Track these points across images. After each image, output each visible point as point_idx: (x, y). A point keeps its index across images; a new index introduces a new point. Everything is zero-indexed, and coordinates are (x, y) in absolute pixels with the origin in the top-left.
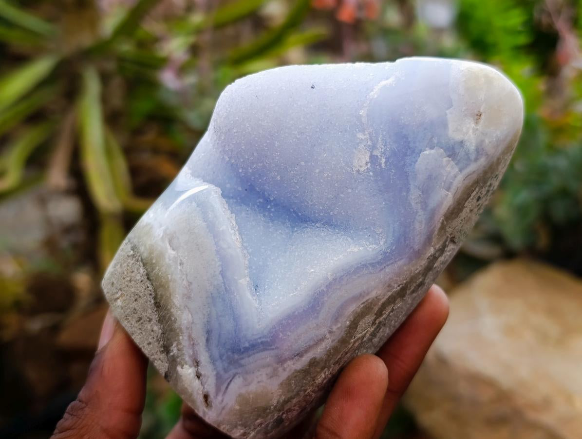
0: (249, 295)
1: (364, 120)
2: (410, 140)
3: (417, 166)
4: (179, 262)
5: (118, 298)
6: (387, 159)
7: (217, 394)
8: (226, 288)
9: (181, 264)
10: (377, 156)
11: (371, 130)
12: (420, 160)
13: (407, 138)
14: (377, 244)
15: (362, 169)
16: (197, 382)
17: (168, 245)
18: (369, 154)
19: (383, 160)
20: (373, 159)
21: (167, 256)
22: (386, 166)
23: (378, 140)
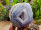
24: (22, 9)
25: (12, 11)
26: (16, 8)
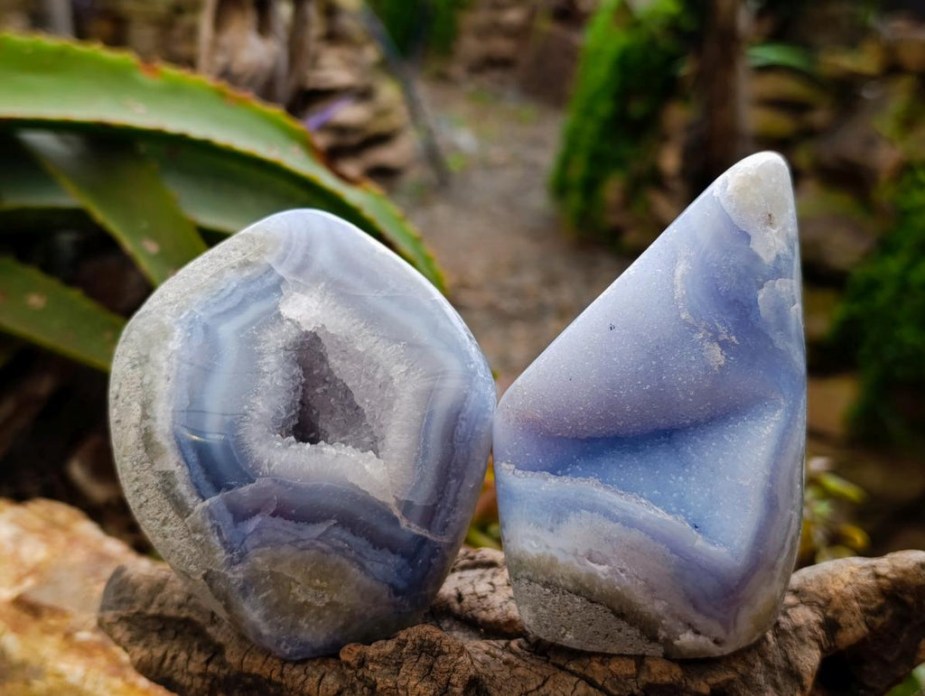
0: (712, 548)
1: (691, 321)
2: (740, 300)
3: (762, 315)
4: (618, 571)
5: (564, 634)
6: (735, 334)
7: (728, 633)
8: (687, 560)
9: (622, 571)
10: (725, 340)
11: (704, 323)
12: (761, 308)
13: (738, 301)
14: (780, 407)
15: (722, 362)
16: (701, 639)
17: (593, 565)
18: (716, 344)
19: (734, 338)
20: (724, 345)
21: (599, 574)
22: (739, 341)
23: (716, 327)
24: (255, 310)
25: (146, 405)
26: (174, 345)
